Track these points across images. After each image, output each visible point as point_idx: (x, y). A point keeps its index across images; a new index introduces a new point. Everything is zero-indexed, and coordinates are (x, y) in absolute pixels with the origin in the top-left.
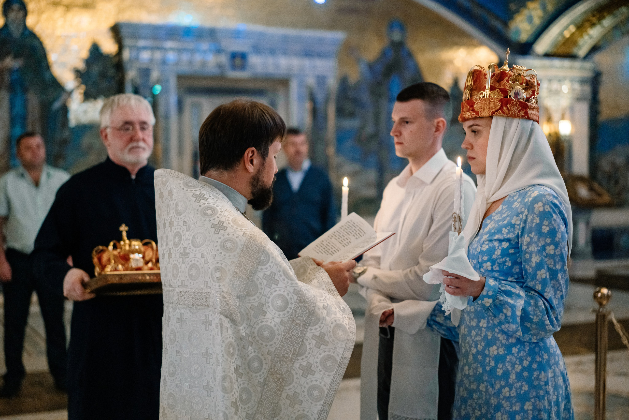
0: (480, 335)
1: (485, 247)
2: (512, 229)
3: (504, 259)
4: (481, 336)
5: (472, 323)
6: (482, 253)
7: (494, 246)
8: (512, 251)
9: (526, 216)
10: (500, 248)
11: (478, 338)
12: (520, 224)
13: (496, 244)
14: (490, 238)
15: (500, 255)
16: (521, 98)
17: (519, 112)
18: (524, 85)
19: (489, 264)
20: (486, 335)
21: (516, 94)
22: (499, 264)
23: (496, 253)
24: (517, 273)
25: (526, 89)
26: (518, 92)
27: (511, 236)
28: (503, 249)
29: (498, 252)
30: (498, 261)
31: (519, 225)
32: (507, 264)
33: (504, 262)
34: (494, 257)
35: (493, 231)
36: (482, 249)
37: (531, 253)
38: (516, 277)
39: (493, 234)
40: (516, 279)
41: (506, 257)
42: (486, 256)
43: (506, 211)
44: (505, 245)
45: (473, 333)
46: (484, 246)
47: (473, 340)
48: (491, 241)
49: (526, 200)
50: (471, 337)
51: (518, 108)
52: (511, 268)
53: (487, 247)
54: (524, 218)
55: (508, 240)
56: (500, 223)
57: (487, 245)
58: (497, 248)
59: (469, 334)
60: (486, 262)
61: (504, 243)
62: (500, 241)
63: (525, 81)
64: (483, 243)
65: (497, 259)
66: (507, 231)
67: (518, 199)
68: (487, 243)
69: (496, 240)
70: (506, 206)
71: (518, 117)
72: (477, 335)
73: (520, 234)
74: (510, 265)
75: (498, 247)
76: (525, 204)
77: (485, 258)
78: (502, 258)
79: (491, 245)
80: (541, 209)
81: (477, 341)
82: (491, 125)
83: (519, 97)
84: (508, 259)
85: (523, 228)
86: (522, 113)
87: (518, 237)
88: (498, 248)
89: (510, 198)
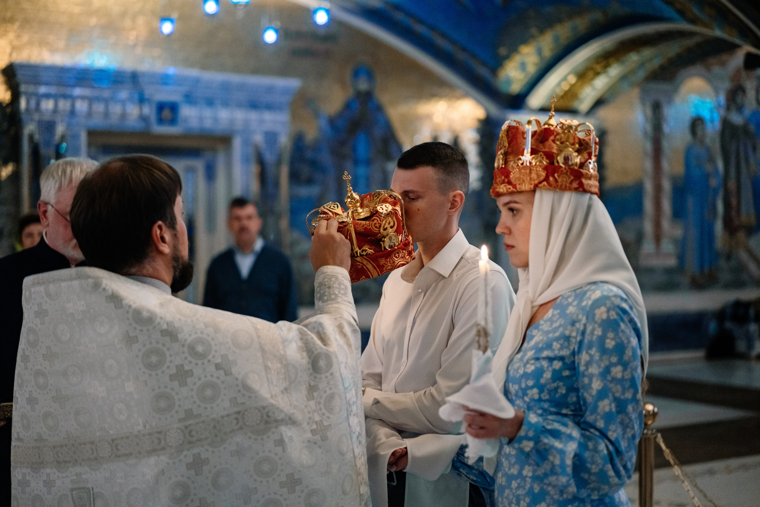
0: (524, 487)
1: (531, 368)
2: (566, 344)
3: (555, 385)
4: (525, 489)
5: (512, 471)
6: (525, 375)
7: (542, 367)
8: (566, 373)
9: (585, 325)
10: (550, 369)
11: (520, 492)
12: (577, 336)
13: (545, 364)
14: (537, 356)
15: (551, 379)
16: (572, 164)
17: (571, 183)
18: (577, 146)
19: (535, 391)
20: (531, 489)
21: (566, 159)
22: (550, 392)
23: (545, 375)
24: (573, 403)
25: (579, 151)
26: (568, 157)
27: (565, 353)
28: (554, 371)
29: (548, 375)
30: (548, 386)
31: (575, 338)
32: (559, 391)
33: (556, 389)
34: (543, 381)
35: (540, 345)
36: (526, 370)
37: (591, 377)
38: (573, 408)
39: (541, 350)
40: (572, 411)
41: (558, 382)
42: (532, 380)
43: (558, 319)
44: (557, 365)
45: (514, 484)
46: (528, 366)
47: (513, 494)
48: (537, 359)
49: (584, 303)
50: (511, 489)
51: (569, 178)
52: (565, 396)
53: (533, 368)
54: (582, 328)
55: (562, 358)
56: (550, 335)
57: (532, 364)
58: (545, 369)
59: (509, 486)
60: (532, 388)
61: (555, 362)
62: (551, 360)
63: (577, 141)
64: (527, 362)
65: (546, 384)
66: (559, 346)
67: (574, 301)
68: (532, 362)
69: (544, 358)
70: (558, 311)
71: (570, 189)
72: (518, 488)
73: (576, 349)
74: (564, 391)
75: (548, 367)
76: (583, 309)
77: (530, 383)
78: (554, 382)
79: (538, 365)
80: (605, 316)
81: (519, 495)
82: (534, 201)
83: (570, 163)
84: (561, 384)
85: (581, 343)
86: (575, 185)
87: (573, 354)
88: (548, 370)
89: (563, 300)
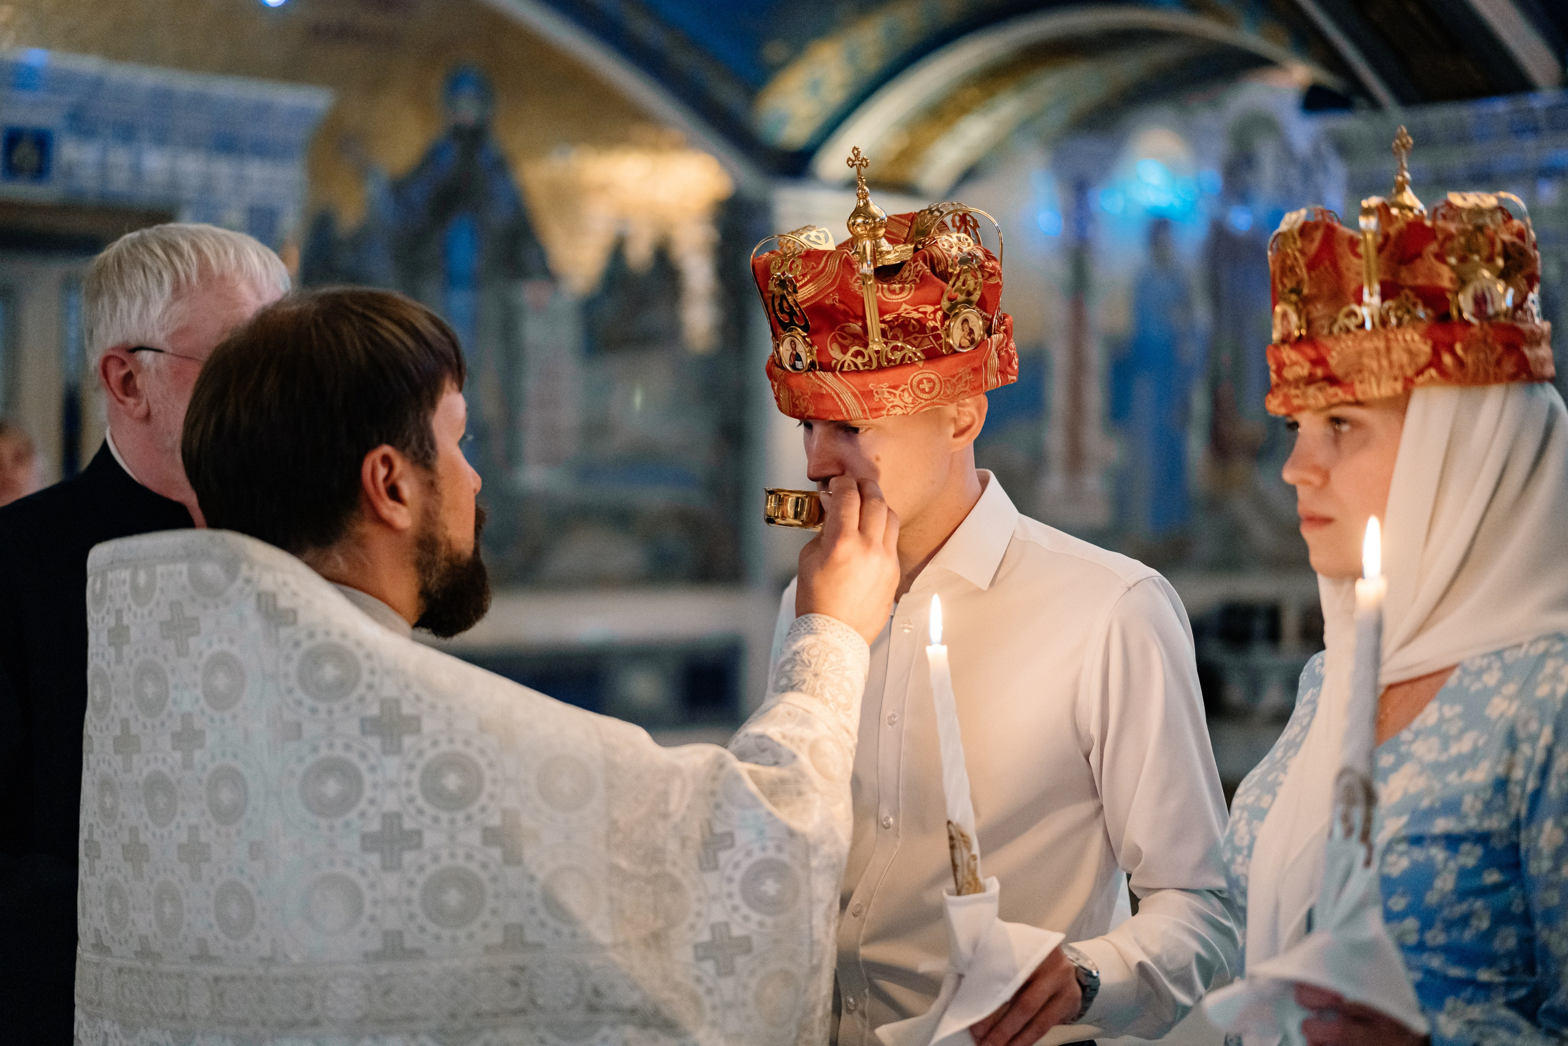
2: (1499, 801)
3: (1464, 907)
7: (1430, 860)
8: (1492, 877)
9: (1550, 751)
10: (1452, 865)
12: (1526, 778)
13: (1438, 854)
14: (1415, 830)
15: (1453, 892)
16: (1497, 314)
17: (1499, 363)
18: (1501, 262)
21: (1480, 301)
22: (1449, 925)
23: (1438, 883)
24: (1509, 954)
25: (1507, 277)
26: (1484, 295)
27: (1495, 823)
29: (1445, 883)
30: (1446, 912)
31: (1523, 783)
32: (1474, 922)
33: (1465, 920)
34: (1432, 898)
35: (1425, 803)
36: (1386, 870)
38: (1506, 967)
40: (1503, 973)
41: (1471, 900)
42: (1404, 894)
43: (1462, 732)
44: (1470, 855)
46: (1391, 858)
48: (1417, 840)
49: (1543, 691)
51: (1493, 350)
52: (1487, 936)
53: (1404, 863)
54: (1540, 756)
55: (1482, 838)
56: (1452, 778)
57: (1402, 854)
58: (1440, 866)
60: (1402, 915)
62: (1452, 841)
64: (1389, 848)
65: (1440, 907)
66: (1479, 806)
67: (1502, 682)
68: (1402, 847)
69: (1435, 839)
70: (1458, 709)
71: (1498, 380)
73: (1524, 813)
74: (1485, 924)
75: (1447, 860)
76: (1540, 705)
77: (1399, 903)
78: (1460, 900)
79: (1419, 854)
83: (1491, 311)
84: (1479, 904)
85: (1536, 796)
86: (1509, 367)
87: (1516, 825)
89: (1466, 681)
